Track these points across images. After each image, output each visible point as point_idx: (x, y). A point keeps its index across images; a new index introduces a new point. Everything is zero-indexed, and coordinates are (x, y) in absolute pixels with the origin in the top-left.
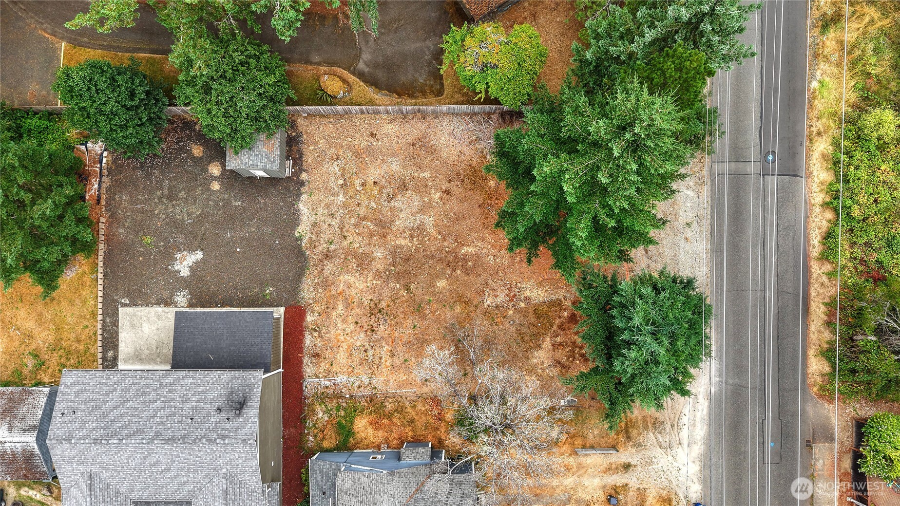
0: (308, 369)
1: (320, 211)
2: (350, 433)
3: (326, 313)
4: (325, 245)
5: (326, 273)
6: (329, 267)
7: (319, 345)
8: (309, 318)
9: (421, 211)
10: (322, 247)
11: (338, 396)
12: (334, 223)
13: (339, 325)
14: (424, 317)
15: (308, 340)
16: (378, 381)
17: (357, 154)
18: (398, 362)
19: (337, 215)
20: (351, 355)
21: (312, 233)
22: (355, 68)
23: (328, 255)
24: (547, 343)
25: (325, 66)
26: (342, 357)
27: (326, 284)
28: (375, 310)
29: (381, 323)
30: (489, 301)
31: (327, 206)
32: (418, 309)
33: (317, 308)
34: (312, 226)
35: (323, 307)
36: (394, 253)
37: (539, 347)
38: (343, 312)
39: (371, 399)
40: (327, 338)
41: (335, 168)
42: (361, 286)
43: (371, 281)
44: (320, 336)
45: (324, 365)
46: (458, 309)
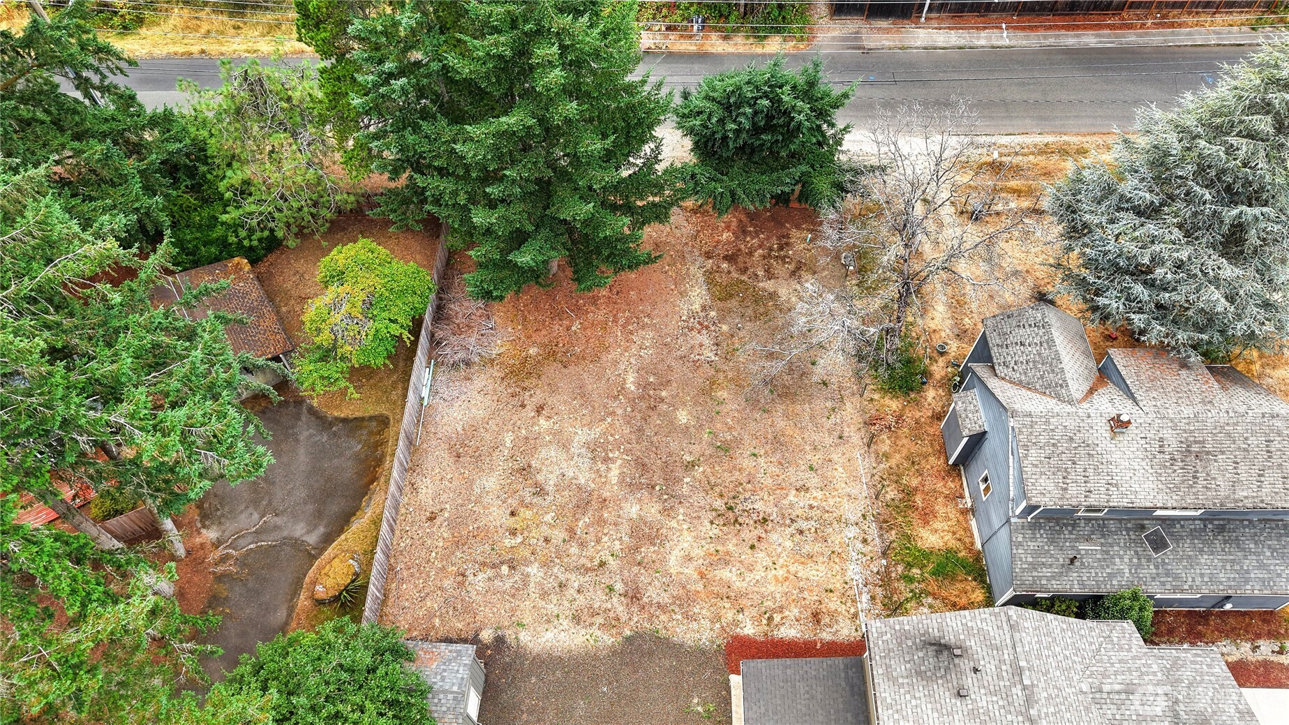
0: (844, 631)
1: (552, 608)
2: (949, 557)
3: (736, 600)
4: (615, 600)
5: (665, 598)
6: (654, 593)
7: (796, 611)
8: (749, 629)
9: (565, 446)
10: (618, 606)
11: (885, 579)
12: (576, 585)
13: (757, 578)
14: (738, 441)
15: (789, 632)
16: (852, 511)
17: (458, 543)
18: (814, 481)
19: (562, 577)
20: (810, 557)
21: (591, 624)
22: (314, 548)
23: (634, 596)
25: (298, 599)
26: (816, 573)
27: (685, 600)
28: (730, 516)
29: (750, 506)
30: (709, 355)
31: (544, 595)
32: (725, 449)
33: (730, 615)
34: (578, 623)
35: (728, 605)
36: (632, 487)
37: (773, 296)
38: (734, 569)
39: (884, 524)
40: (784, 599)
41: (479, 581)
42: (687, 540)
43: (678, 523)
44: (781, 609)
45: (833, 603)
46: (722, 394)
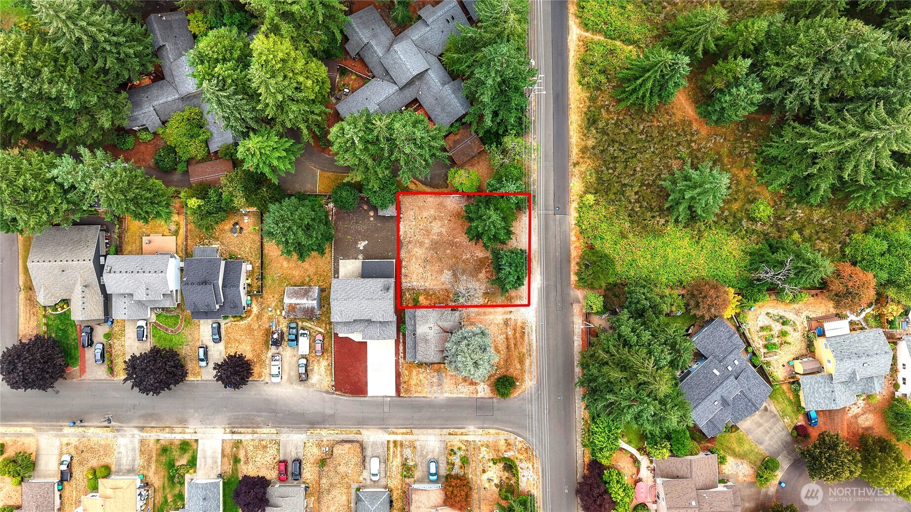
0: (403, 280)
1: (407, 227)
2: (418, 301)
5: (409, 248)
6: (410, 246)
7: (407, 272)
8: (403, 263)
9: (441, 227)
10: (408, 239)
11: (414, 289)
12: (411, 231)
13: (413, 265)
14: (442, 263)
15: (403, 270)
16: (427, 284)
17: (419, 208)
18: (433, 278)
19: (413, 228)
20: (418, 275)
21: (404, 234)
22: (418, 179)
23: (409, 242)
24: (484, 271)
26: (415, 276)
27: (409, 252)
28: (426, 261)
29: (428, 265)
30: (464, 257)
31: (410, 225)
32: (440, 260)
33: (406, 260)
34: (405, 232)
35: (408, 260)
36: (432, 241)
37: (481, 272)
38: (415, 261)
39: (425, 290)
40: (409, 270)
41: (412, 213)
42: (421, 252)
43: (424, 250)
44: (407, 269)
45: (409, 279)
46: (454, 260)
